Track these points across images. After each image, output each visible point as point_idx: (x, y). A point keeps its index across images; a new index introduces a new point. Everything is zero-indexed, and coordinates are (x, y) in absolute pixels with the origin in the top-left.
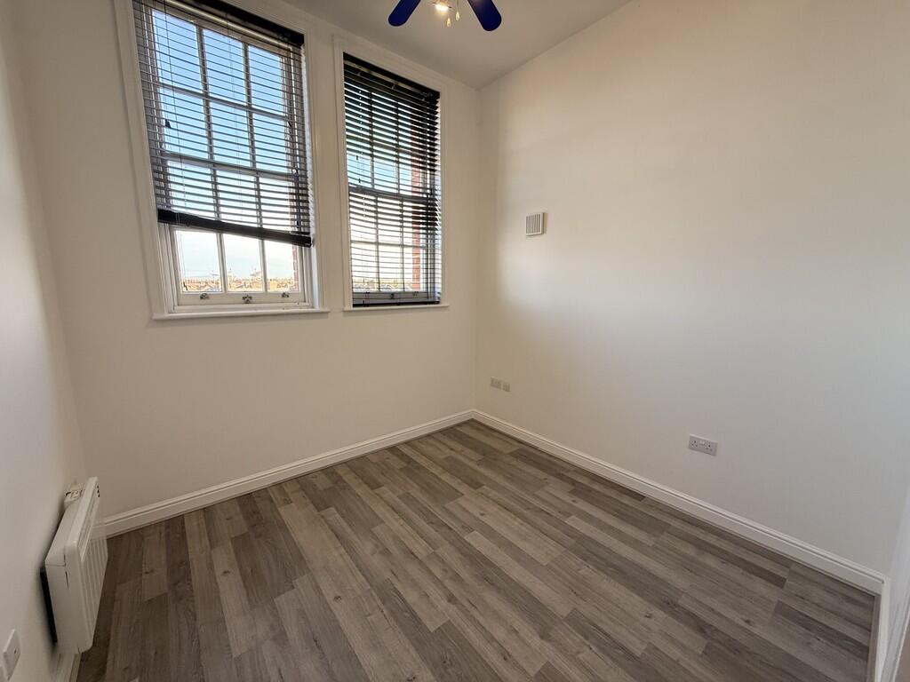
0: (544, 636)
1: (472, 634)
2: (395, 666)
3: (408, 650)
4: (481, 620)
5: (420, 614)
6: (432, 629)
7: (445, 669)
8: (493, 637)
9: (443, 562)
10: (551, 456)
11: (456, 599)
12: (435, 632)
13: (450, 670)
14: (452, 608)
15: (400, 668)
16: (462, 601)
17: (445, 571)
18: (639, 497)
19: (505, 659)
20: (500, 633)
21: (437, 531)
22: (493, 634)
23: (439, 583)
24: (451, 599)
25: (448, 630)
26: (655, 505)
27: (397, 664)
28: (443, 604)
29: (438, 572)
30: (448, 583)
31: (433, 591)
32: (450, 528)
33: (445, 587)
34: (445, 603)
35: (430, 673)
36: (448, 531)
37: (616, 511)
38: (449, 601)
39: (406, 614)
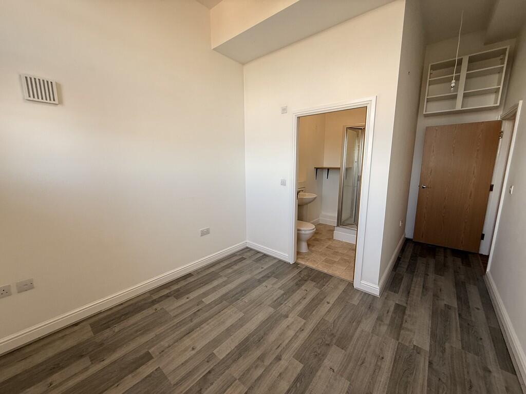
0: (287, 316)
1: (297, 345)
2: (331, 381)
3: (320, 376)
4: (287, 341)
5: (295, 375)
6: (301, 366)
7: (319, 354)
8: (295, 335)
9: (249, 370)
10: (122, 304)
11: (278, 356)
12: (302, 363)
13: (319, 352)
14: (285, 357)
15: (331, 378)
16: (279, 352)
17: (257, 367)
18: (190, 275)
19: (303, 330)
20: (291, 333)
21: (212, 384)
22: (293, 335)
23: (268, 370)
24: (279, 358)
25: (299, 356)
26: (198, 272)
27: (329, 380)
28: (283, 363)
29: (259, 372)
30: (267, 362)
31: (275, 372)
32: (209, 372)
33: (271, 363)
34: (282, 362)
35: (325, 361)
36: (213, 373)
37: (200, 284)
38: (280, 359)
39: (298, 385)
